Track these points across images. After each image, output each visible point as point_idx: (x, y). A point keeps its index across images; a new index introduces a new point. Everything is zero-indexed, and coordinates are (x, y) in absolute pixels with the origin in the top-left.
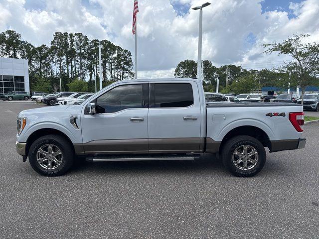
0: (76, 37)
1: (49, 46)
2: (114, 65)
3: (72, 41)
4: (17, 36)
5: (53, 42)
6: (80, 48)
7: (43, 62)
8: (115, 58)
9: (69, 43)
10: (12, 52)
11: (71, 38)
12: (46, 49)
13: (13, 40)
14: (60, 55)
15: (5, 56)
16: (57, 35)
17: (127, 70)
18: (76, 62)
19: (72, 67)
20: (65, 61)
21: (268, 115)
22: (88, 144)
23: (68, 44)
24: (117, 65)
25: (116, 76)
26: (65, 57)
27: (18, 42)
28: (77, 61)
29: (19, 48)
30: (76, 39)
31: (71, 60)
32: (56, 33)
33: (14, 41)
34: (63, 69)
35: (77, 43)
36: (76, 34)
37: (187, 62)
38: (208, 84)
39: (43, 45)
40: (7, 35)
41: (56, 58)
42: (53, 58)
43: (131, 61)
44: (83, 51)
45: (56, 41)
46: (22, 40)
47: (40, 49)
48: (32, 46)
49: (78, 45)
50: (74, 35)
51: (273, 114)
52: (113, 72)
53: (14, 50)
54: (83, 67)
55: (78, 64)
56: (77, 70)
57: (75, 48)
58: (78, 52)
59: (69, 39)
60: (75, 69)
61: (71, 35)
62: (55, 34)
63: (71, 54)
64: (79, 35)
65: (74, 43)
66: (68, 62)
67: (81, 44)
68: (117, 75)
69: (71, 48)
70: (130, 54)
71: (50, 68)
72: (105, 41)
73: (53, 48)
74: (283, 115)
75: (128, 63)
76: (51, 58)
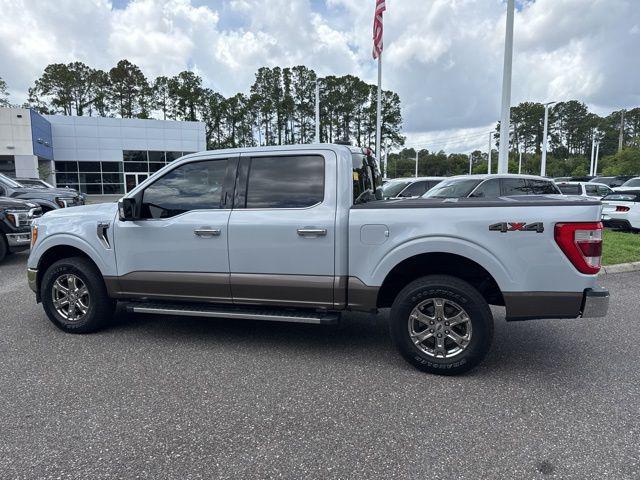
0: (294, 74)
1: (248, 95)
2: (365, 124)
3: (288, 82)
4: (196, 80)
5: (254, 88)
6: (301, 94)
7: (237, 125)
8: (366, 110)
9: (283, 86)
10: (188, 110)
11: (286, 78)
12: (243, 100)
13: (189, 88)
14: (266, 111)
15: (178, 118)
16: (261, 74)
17: (389, 132)
18: (296, 123)
19: (287, 132)
20: (275, 120)
21: (495, 228)
22: (127, 278)
23: (281, 90)
24: (370, 124)
25: (367, 145)
26: (275, 116)
27: (199, 92)
28: (296, 120)
29: (199, 101)
30: (294, 78)
31: (286, 120)
32: (260, 70)
33: (192, 90)
34: (272, 138)
35: (296, 85)
36: (294, 69)
37: (525, 106)
38: (576, 155)
39: (239, 94)
40: (181, 81)
41: (260, 117)
42: (255, 116)
43: (398, 113)
44: (306, 101)
45: (260, 85)
46: (204, 88)
47: (233, 101)
48: (221, 97)
49: (298, 90)
50: (291, 71)
51: (509, 227)
52: (362, 138)
53: (192, 106)
54: (307, 132)
55: (298, 126)
56: (296, 137)
57: (293, 94)
58: (299, 102)
59: (282, 78)
60: (293, 136)
61: (286, 71)
62: (257, 72)
63: (286, 108)
64: (301, 69)
65: (291, 86)
66: (281, 124)
67: (304, 88)
68: (370, 144)
69: (286, 97)
70: (397, 99)
71: (251, 135)
72: (349, 76)
73: (255, 98)
74: (538, 228)
75: (392, 118)
76: (251, 117)
